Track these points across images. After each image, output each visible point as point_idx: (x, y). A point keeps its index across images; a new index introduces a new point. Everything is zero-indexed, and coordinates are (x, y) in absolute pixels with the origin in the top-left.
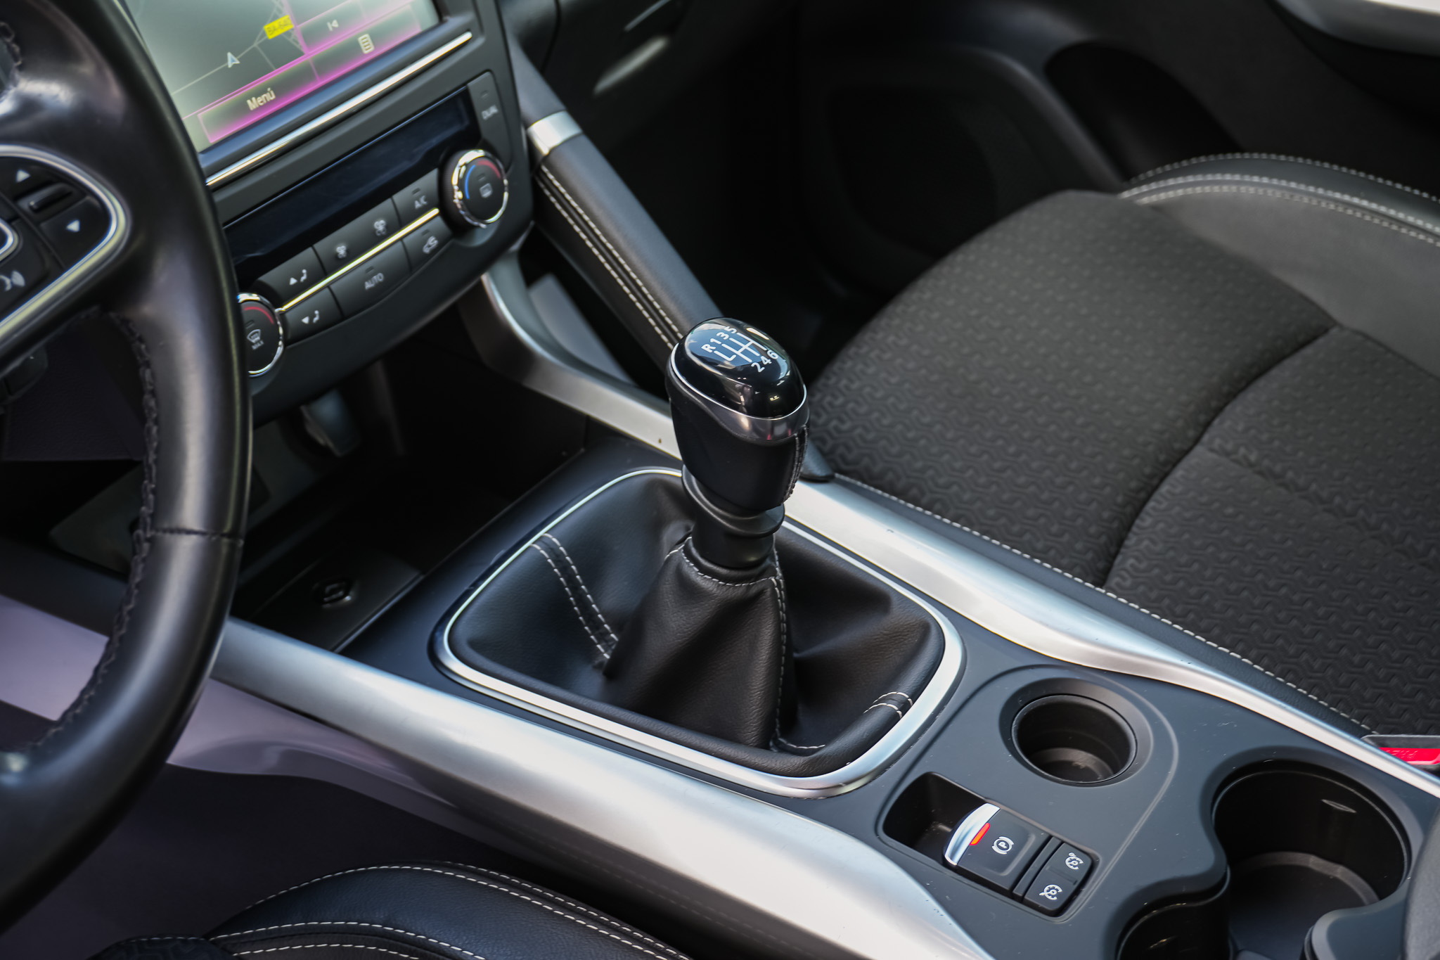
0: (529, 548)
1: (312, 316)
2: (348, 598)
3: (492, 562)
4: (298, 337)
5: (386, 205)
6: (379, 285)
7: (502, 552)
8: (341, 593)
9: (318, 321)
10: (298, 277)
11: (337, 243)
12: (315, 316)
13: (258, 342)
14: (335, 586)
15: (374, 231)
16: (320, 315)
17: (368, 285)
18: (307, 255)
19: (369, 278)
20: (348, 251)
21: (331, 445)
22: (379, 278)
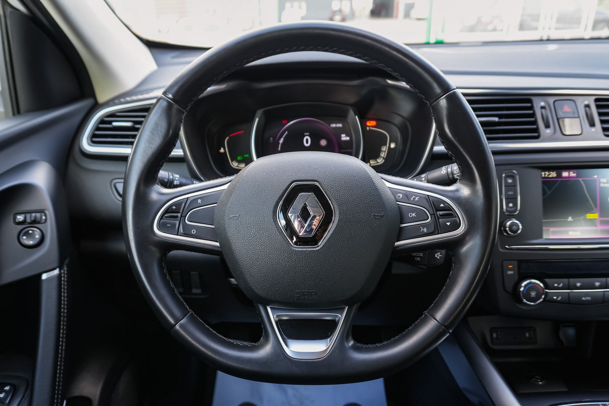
0: (599, 404)
1: (558, 298)
2: (540, 383)
3: (584, 400)
4: (548, 301)
5: (604, 279)
6: (587, 301)
7: (589, 400)
8: (539, 380)
9: (559, 300)
10: (559, 284)
11: (579, 282)
12: (559, 298)
13: (533, 295)
14: (539, 377)
15: (594, 284)
16: (561, 299)
17: (583, 299)
18: (566, 280)
19: (585, 297)
20: (581, 286)
21: (564, 341)
22: (589, 298)
